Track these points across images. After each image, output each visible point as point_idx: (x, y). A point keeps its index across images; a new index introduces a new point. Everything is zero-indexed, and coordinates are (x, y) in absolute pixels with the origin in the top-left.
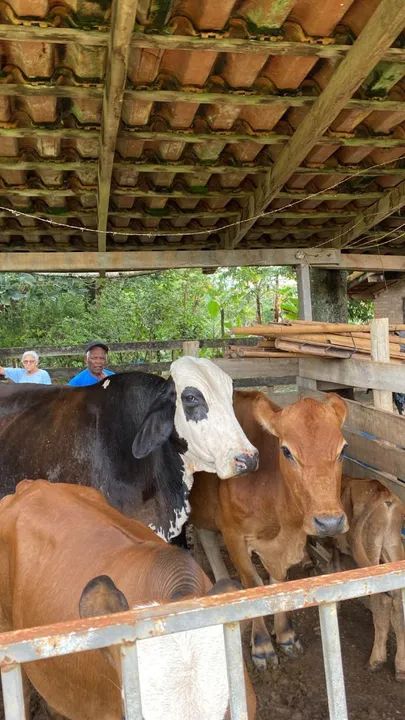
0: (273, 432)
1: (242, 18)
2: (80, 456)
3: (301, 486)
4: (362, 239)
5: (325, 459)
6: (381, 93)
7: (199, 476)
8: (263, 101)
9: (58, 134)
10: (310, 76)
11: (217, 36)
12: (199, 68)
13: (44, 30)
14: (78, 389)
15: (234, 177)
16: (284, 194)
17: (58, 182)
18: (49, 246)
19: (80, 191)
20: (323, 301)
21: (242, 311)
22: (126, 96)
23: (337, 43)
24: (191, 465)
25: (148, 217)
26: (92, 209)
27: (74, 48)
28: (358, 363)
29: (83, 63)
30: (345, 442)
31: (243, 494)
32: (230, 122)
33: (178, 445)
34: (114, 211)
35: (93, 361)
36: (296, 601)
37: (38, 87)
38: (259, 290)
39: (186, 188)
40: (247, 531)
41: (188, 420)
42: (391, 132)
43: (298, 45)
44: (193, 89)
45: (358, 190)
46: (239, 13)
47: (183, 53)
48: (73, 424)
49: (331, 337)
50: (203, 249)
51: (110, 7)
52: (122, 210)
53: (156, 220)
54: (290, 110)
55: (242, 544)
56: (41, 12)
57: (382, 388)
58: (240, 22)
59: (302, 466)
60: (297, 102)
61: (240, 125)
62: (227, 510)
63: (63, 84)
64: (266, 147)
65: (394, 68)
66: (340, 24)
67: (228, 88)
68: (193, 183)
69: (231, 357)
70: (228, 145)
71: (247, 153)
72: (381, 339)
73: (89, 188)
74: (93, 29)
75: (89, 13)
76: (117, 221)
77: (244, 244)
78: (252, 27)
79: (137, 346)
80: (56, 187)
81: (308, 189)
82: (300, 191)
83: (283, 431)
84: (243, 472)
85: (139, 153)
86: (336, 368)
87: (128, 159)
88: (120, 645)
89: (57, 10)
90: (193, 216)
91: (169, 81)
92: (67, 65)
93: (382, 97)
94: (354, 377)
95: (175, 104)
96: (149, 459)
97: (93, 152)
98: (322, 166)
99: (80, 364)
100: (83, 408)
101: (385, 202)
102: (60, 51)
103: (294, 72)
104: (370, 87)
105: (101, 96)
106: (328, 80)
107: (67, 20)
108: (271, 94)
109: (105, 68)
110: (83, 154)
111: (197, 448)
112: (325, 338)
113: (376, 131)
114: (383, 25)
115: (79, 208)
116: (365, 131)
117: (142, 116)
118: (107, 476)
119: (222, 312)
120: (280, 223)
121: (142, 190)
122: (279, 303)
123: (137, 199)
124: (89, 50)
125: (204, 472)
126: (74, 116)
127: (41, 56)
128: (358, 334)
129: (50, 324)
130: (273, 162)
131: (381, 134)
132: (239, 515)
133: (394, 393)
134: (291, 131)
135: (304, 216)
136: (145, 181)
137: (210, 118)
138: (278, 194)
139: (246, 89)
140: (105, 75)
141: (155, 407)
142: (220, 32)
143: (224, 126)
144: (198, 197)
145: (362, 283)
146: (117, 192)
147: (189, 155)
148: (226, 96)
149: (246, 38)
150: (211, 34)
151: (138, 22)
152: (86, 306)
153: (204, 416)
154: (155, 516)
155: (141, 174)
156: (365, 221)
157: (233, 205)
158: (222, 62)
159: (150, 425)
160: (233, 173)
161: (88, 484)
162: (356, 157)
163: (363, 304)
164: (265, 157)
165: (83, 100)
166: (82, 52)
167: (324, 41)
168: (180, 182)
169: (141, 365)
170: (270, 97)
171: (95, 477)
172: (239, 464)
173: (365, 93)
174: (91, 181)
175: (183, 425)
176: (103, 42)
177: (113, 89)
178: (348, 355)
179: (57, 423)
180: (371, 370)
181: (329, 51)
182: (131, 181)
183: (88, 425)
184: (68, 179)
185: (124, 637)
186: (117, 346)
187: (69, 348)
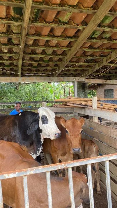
0: (64, 127)
1: (57, 19)
2: (13, 134)
3: (70, 141)
4: (91, 75)
5: (76, 134)
6: (95, 38)
7: (45, 139)
8: (63, 40)
9: (8, 47)
10: (76, 33)
11: (51, 23)
12: (46, 31)
13: (5, 21)
14: (12, 116)
15: (56, 58)
16: (70, 63)
17: (8, 59)
18: (5, 75)
19: (14, 61)
20: (81, 91)
21: (60, 92)
22: (26, 38)
23: (83, 26)
24: (43, 136)
25: (33, 68)
26: (17, 66)
27: (13, 26)
28: (89, 109)
29: (15, 29)
30: (82, 129)
31: (57, 144)
32: (55, 44)
33: (40, 131)
34: (23, 66)
35: (17, 107)
36: (62, 167)
37: (3, 35)
38: (65, 86)
39: (43, 61)
40: (58, 154)
41: (43, 124)
42: (98, 48)
43: (72, 26)
44: (45, 36)
45: (90, 62)
46: (57, 17)
47: (42, 28)
48: (11, 125)
49: (82, 102)
50: (48, 77)
51: (22, 16)
52: (25, 66)
53: (35, 69)
54: (71, 42)
55: (57, 157)
56: (4, 17)
57: (95, 116)
58: (57, 20)
59: (70, 135)
60: (72, 40)
61: (58, 45)
62: (53, 149)
63: (9, 34)
64: (64, 51)
65: (98, 32)
66: (83, 21)
67: (54, 36)
68: (45, 59)
69: (55, 107)
70: (54, 50)
71: (59, 52)
72: (95, 103)
73: (16, 60)
74: (18, 21)
75: (17, 17)
76: (24, 69)
77: (59, 76)
78: (60, 21)
79: (29, 102)
80: (7, 60)
81: (76, 62)
82: (74, 62)
83: (66, 127)
84: (57, 138)
85: (30, 52)
86: (83, 110)
87: (27, 53)
88: (23, 176)
89: (8, 16)
90: (45, 68)
91: (38, 34)
92: (11, 29)
93: (95, 39)
94: (88, 113)
95: (40, 40)
96: (32, 135)
97: (17, 51)
98: (80, 56)
99: (13, 107)
100: (14, 121)
101: (97, 65)
102: (9, 26)
103: (71, 33)
104: (92, 36)
105: (20, 38)
106: (81, 34)
107: (11, 19)
108: (65, 38)
109: (21, 31)
110: (15, 52)
111: (45, 131)
112: (80, 102)
113: (94, 47)
114: (94, 23)
115: (13, 66)
116: (91, 47)
117: (31, 42)
118: (20, 139)
119: (54, 93)
120: (69, 70)
121: (31, 61)
122: (70, 90)
123: (29, 63)
124: (17, 26)
125: (46, 138)
126: (12, 42)
127: (4, 27)
128: (89, 101)
129: (4, 95)
130: (66, 55)
131: (95, 48)
132: (56, 149)
133: (98, 117)
134: (71, 47)
135: (75, 69)
136: (32, 59)
137: (49, 43)
138: (68, 63)
139: (59, 36)
140: (21, 32)
141: (33, 121)
142: (52, 22)
143: (53, 45)
144: (47, 63)
145: (93, 85)
146: (24, 61)
147: (43, 52)
148: (54, 38)
149: (59, 24)
150: (49, 23)
151: (30, 19)
152: (15, 90)
153: (47, 123)
154: (33, 150)
155: (30, 57)
156: (92, 70)
157: (56, 65)
158: (52, 30)
159: (32, 126)
160: (56, 57)
161: (15, 142)
162: (89, 54)
163: (94, 91)
164: (64, 53)
165: (15, 38)
166: (15, 27)
167: (79, 25)
168: (41, 59)
169: (30, 108)
170: (65, 39)
171: (17, 139)
172: (56, 136)
173: (91, 38)
174: (17, 59)
175: (41, 125)
176: (20, 24)
177: (23, 37)
178: (86, 107)
179: (7, 124)
180: (92, 111)
181: (80, 28)
182: (28, 59)
183: (15, 125)
184: (10, 58)
185: (24, 174)
186: (23, 103)
187: (10, 103)
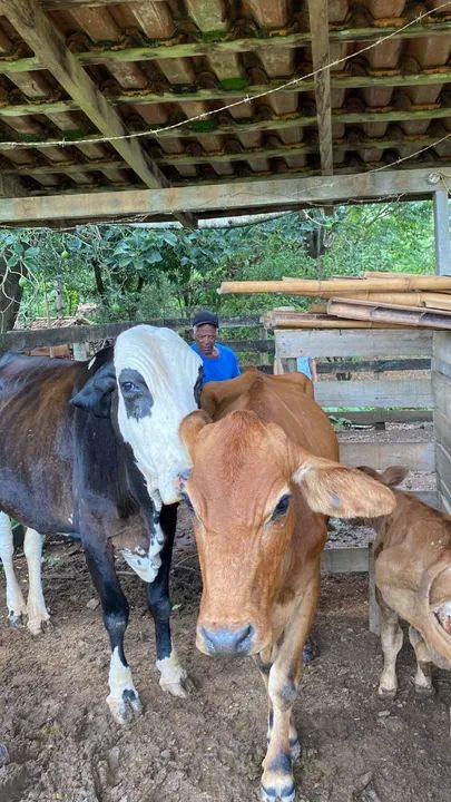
17: (40, 92)
35: (201, 340)
39: (215, 82)
41: (128, 417)
49: (426, 297)
59: (206, 530)
68: (219, 73)
82: (390, 73)
87: (99, 43)
121: (156, 93)
153: (147, 412)
175: (125, 424)
187: (238, 318)
